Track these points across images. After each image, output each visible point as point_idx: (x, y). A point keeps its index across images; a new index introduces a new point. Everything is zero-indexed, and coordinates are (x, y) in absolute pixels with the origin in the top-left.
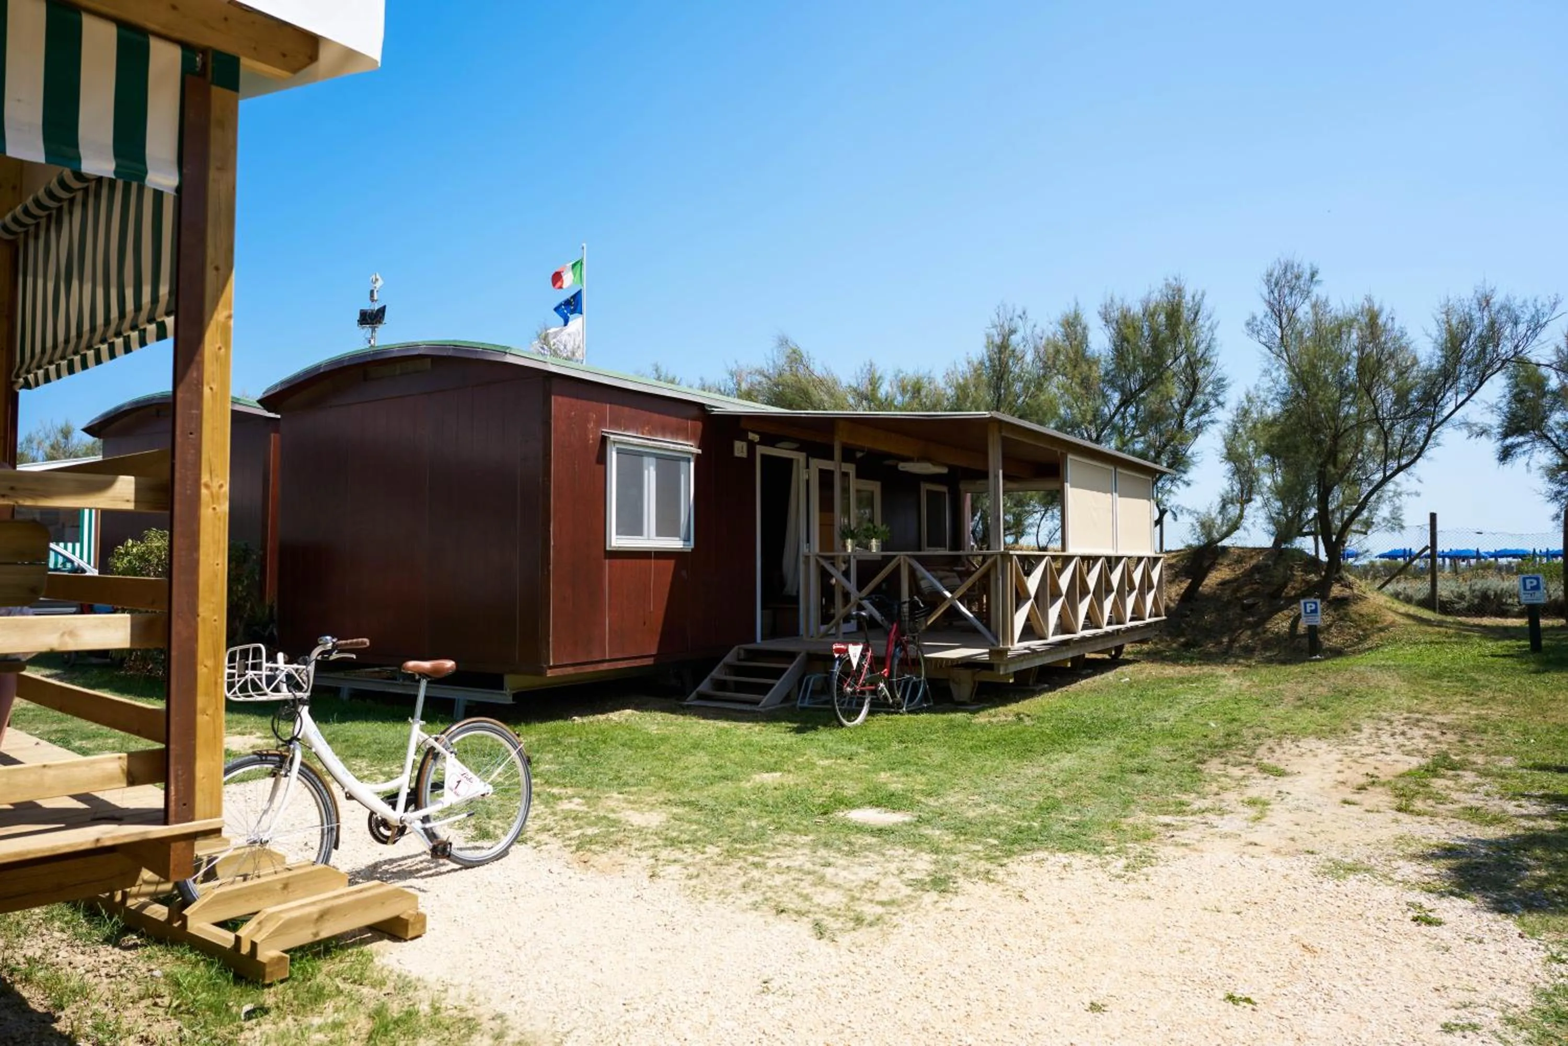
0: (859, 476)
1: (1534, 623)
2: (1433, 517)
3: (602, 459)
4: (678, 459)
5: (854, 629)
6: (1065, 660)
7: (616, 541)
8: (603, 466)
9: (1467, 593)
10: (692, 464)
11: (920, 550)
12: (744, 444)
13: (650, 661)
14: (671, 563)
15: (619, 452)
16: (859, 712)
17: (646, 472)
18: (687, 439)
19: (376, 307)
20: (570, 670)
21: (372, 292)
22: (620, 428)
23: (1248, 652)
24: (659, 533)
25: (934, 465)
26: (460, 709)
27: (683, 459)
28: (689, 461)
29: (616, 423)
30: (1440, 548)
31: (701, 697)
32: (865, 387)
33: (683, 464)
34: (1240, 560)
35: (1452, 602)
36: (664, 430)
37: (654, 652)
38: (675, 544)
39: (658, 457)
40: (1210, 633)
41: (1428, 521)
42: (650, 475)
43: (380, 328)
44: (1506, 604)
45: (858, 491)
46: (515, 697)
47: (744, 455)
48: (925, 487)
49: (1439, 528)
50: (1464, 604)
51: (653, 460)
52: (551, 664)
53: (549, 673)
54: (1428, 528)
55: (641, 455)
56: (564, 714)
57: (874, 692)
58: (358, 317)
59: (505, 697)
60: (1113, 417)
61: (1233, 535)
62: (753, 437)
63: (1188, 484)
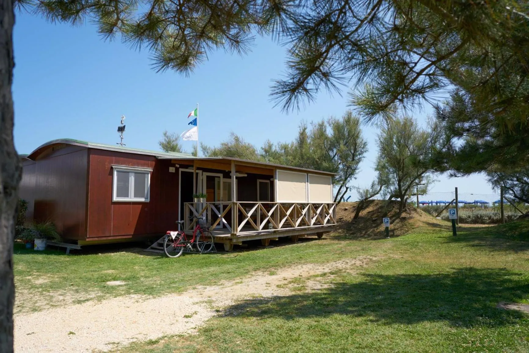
0: (224, 177)
1: (454, 226)
2: (456, 189)
3: (111, 174)
4: (144, 174)
5: (222, 227)
6: (276, 238)
7: (115, 199)
8: (111, 176)
9: (471, 216)
10: (149, 175)
11: (214, 201)
12: (174, 168)
13: (131, 237)
14: (141, 206)
15: (118, 171)
16: (179, 252)
17: (130, 178)
18: (148, 167)
19: (123, 126)
20: (96, 239)
21: (122, 121)
22: (119, 164)
23: (369, 236)
24: (135, 196)
25: (239, 173)
26: (68, 251)
27: (147, 173)
28: (148, 174)
29: (117, 163)
30: (459, 199)
31: (152, 248)
32: (267, 148)
33: (146, 175)
34: (377, 204)
35: (466, 219)
36: (138, 165)
37: (132, 234)
38: (142, 200)
39: (135, 173)
40: (360, 230)
41: (455, 190)
42: (132, 179)
43: (124, 132)
44: (484, 219)
45: (224, 183)
46: (81, 247)
47: (174, 171)
48: (259, 181)
49: (458, 192)
50: (470, 220)
51: (133, 174)
52: (88, 236)
53: (87, 240)
54: (455, 193)
55: (128, 172)
56: (96, 253)
57: (185, 247)
58: (117, 129)
59: (78, 247)
60: (334, 156)
61: (375, 196)
62: (178, 166)
63: (356, 178)
